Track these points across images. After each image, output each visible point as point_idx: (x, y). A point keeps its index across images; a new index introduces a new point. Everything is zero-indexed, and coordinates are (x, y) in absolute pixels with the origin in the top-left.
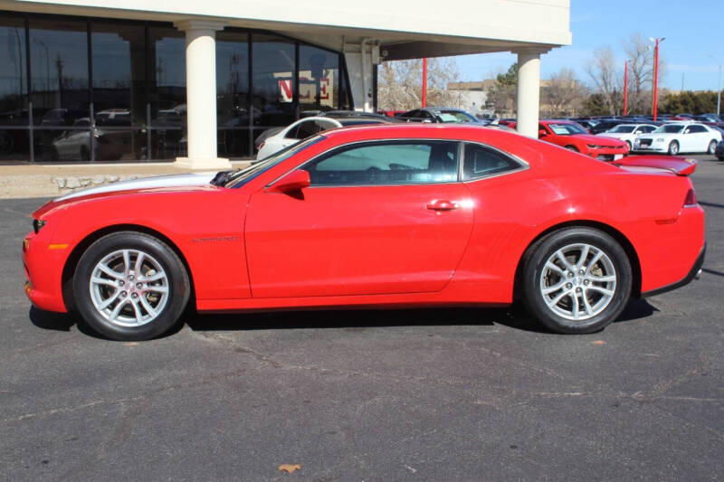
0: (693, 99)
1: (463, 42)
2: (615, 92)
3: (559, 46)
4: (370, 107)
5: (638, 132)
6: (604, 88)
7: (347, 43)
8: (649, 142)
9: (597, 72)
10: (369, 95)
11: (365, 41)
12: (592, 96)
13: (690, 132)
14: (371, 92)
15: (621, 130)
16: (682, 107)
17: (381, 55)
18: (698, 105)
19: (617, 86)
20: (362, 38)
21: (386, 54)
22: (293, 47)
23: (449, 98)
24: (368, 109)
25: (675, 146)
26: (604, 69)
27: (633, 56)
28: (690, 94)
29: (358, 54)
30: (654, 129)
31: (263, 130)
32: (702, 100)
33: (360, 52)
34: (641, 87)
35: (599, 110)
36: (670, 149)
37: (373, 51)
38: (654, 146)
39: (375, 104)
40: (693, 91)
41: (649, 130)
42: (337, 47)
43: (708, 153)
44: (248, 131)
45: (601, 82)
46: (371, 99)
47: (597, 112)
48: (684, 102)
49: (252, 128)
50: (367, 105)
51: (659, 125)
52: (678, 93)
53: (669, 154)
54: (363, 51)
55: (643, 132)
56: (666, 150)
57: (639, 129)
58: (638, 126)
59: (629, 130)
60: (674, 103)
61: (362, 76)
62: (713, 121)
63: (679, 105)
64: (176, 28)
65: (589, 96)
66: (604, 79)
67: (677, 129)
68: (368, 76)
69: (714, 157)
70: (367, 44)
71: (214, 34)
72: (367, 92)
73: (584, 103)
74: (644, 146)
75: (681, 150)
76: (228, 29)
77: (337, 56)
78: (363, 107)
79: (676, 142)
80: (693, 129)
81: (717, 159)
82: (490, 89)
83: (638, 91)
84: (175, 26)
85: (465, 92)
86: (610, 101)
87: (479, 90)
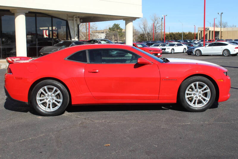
0: (173, 35)
1: (109, 17)
2: (148, 33)
3: (139, 18)
4: (77, 39)
5: (161, 46)
6: (144, 32)
7: (69, 17)
8: (165, 49)
9: (142, 26)
10: (77, 35)
11: (75, 16)
12: (141, 34)
13: (177, 46)
14: (77, 34)
15: (155, 46)
16: (170, 38)
17: (80, 21)
18: (175, 37)
19: (149, 31)
20: (74, 15)
21: (82, 20)
22: (50, 18)
23: (94, 36)
24: (76, 39)
25: (173, 50)
26: (144, 26)
27: (153, 21)
28: (172, 34)
29: (73, 21)
30: (166, 45)
31: (42, 47)
32: (176, 35)
33: (73, 20)
34: (156, 31)
35: (143, 39)
36: (171, 52)
37: (78, 20)
38: (166, 50)
39: (78, 38)
40: (173, 32)
41: (164, 45)
42: (65, 19)
43: (183, 52)
44: (36, 48)
45: (143, 30)
46: (77, 36)
47: (142, 40)
48: (171, 36)
49: (37, 47)
50: (76, 38)
51: (167, 44)
52: (168, 33)
53: (171, 53)
54: (74, 20)
55: (162, 46)
56: (170, 52)
57: (161, 45)
58: (161, 44)
59: (158, 46)
60: (168, 36)
61: (74, 28)
62: (182, 42)
63: (169, 37)
64: (11, 12)
65: (140, 34)
66: (144, 29)
67: (173, 45)
68: (76, 28)
69: (186, 54)
70: (75, 17)
71: (25, 14)
72: (76, 34)
73: (138, 37)
74: (163, 51)
75: (175, 52)
76: (30, 12)
77: (65, 22)
78: (75, 39)
79: (173, 49)
80: (178, 45)
81: (187, 54)
82: (106, 32)
83: (156, 33)
84: (10, 11)
85: (100, 34)
86: (147, 36)
87: (103, 33)
